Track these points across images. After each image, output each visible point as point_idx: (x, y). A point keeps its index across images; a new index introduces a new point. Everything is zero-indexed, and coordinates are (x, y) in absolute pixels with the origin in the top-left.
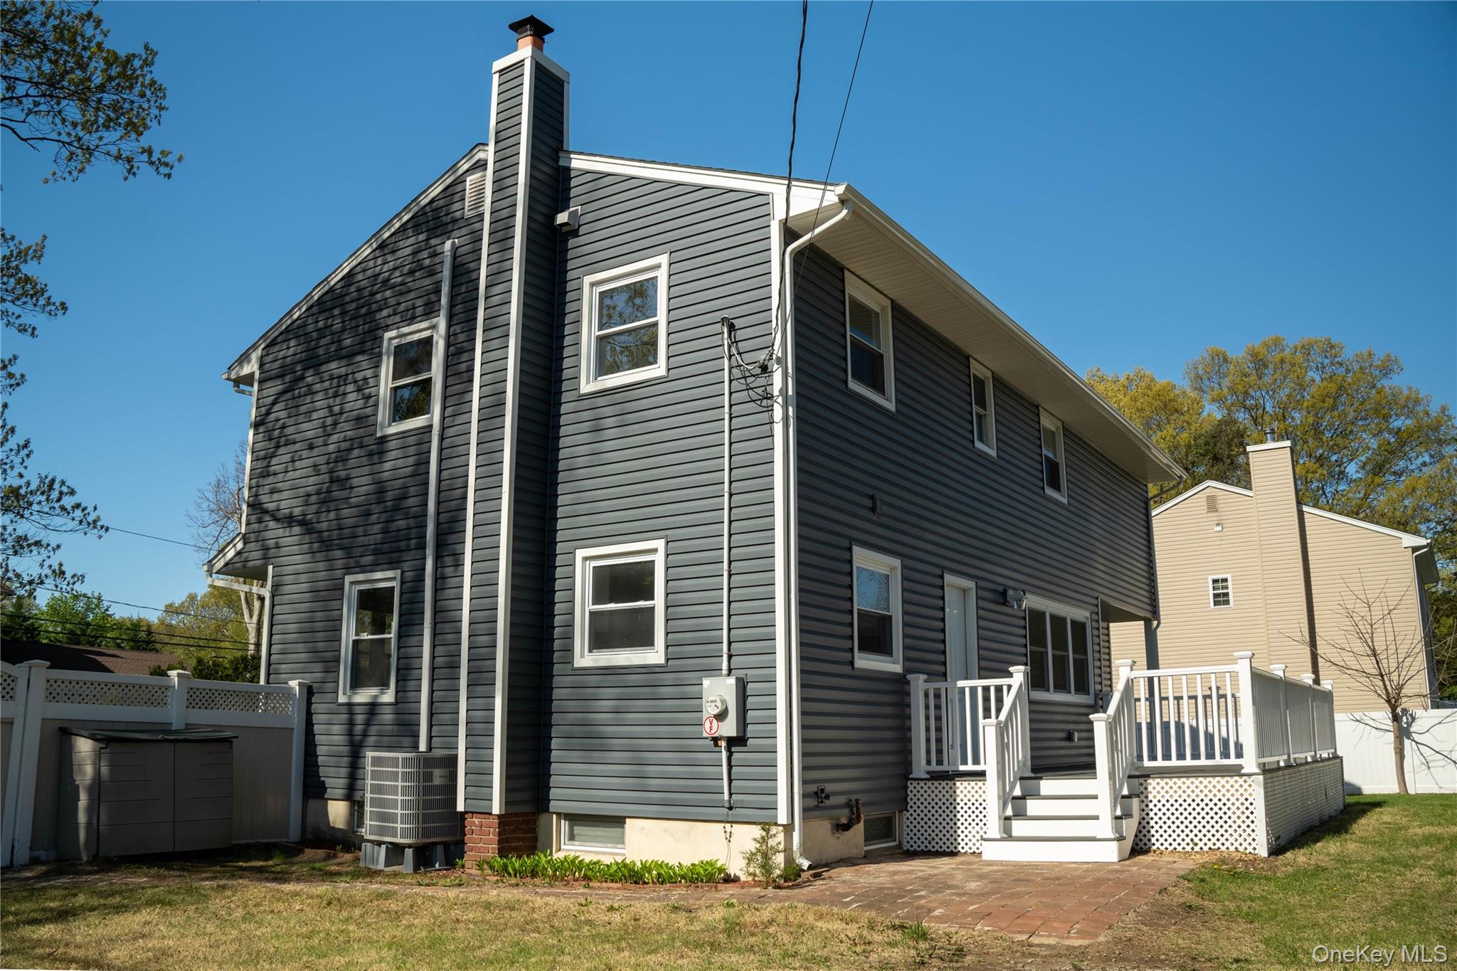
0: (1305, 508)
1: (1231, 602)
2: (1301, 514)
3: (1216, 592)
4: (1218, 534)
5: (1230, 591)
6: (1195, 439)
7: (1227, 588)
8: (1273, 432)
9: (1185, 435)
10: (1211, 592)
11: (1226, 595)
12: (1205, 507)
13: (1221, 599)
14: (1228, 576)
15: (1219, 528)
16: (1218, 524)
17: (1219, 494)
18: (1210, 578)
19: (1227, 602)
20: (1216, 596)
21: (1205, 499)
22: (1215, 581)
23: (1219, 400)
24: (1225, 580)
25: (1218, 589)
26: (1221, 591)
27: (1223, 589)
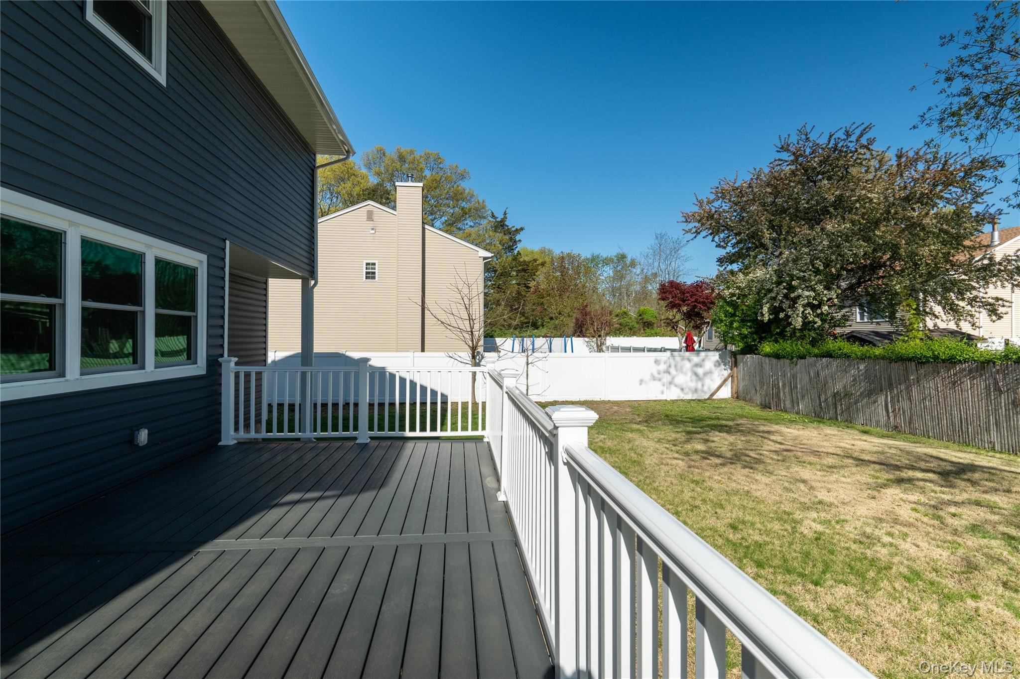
0: (426, 227)
1: (376, 278)
2: (424, 229)
3: (367, 271)
4: (372, 235)
5: (376, 271)
6: (363, 191)
7: (375, 269)
8: (412, 177)
9: (357, 189)
10: (365, 271)
11: (374, 273)
12: (366, 217)
13: (370, 275)
14: (376, 262)
15: (373, 232)
16: (373, 229)
17: (375, 210)
18: (365, 262)
19: (374, 278)
20: (367, 273)
21: (366, 212)
22: (367, 264)
23: (379, 174)
24: (374, 264)
25: (369, 269)
26: (371, 271)
27: (372, 269)
